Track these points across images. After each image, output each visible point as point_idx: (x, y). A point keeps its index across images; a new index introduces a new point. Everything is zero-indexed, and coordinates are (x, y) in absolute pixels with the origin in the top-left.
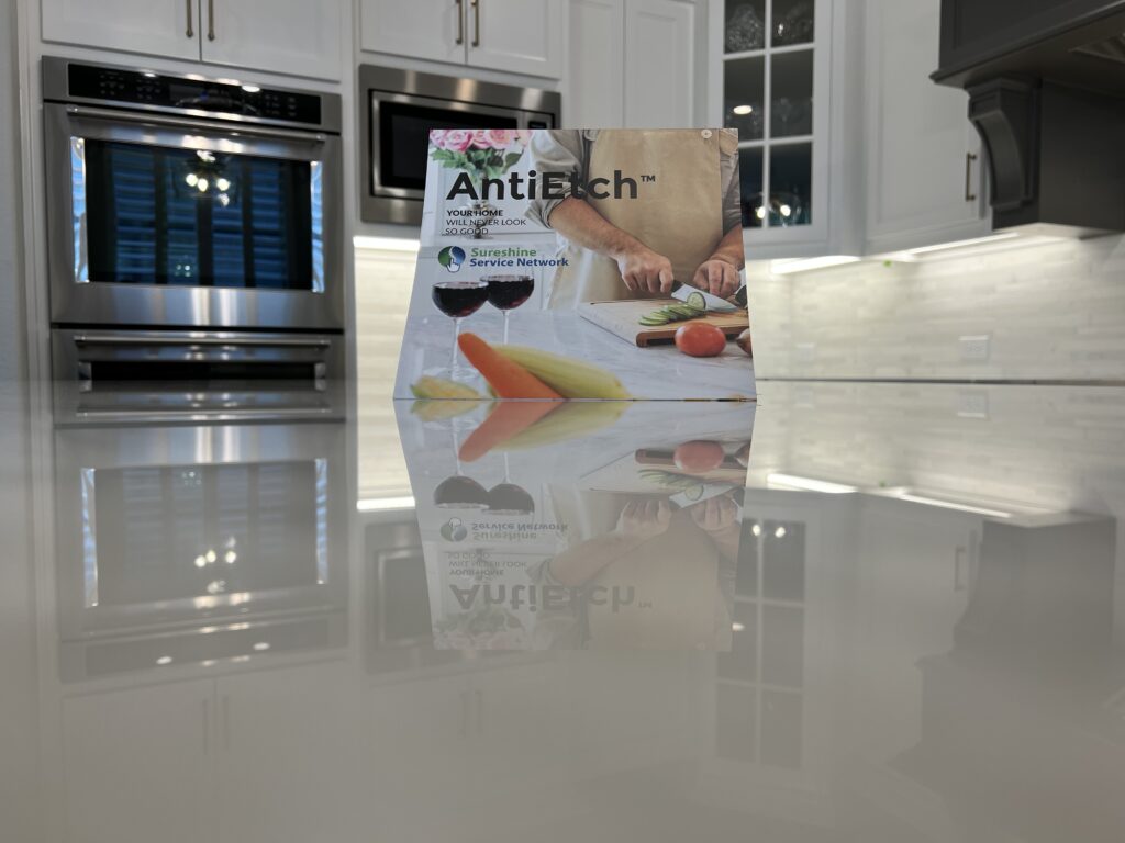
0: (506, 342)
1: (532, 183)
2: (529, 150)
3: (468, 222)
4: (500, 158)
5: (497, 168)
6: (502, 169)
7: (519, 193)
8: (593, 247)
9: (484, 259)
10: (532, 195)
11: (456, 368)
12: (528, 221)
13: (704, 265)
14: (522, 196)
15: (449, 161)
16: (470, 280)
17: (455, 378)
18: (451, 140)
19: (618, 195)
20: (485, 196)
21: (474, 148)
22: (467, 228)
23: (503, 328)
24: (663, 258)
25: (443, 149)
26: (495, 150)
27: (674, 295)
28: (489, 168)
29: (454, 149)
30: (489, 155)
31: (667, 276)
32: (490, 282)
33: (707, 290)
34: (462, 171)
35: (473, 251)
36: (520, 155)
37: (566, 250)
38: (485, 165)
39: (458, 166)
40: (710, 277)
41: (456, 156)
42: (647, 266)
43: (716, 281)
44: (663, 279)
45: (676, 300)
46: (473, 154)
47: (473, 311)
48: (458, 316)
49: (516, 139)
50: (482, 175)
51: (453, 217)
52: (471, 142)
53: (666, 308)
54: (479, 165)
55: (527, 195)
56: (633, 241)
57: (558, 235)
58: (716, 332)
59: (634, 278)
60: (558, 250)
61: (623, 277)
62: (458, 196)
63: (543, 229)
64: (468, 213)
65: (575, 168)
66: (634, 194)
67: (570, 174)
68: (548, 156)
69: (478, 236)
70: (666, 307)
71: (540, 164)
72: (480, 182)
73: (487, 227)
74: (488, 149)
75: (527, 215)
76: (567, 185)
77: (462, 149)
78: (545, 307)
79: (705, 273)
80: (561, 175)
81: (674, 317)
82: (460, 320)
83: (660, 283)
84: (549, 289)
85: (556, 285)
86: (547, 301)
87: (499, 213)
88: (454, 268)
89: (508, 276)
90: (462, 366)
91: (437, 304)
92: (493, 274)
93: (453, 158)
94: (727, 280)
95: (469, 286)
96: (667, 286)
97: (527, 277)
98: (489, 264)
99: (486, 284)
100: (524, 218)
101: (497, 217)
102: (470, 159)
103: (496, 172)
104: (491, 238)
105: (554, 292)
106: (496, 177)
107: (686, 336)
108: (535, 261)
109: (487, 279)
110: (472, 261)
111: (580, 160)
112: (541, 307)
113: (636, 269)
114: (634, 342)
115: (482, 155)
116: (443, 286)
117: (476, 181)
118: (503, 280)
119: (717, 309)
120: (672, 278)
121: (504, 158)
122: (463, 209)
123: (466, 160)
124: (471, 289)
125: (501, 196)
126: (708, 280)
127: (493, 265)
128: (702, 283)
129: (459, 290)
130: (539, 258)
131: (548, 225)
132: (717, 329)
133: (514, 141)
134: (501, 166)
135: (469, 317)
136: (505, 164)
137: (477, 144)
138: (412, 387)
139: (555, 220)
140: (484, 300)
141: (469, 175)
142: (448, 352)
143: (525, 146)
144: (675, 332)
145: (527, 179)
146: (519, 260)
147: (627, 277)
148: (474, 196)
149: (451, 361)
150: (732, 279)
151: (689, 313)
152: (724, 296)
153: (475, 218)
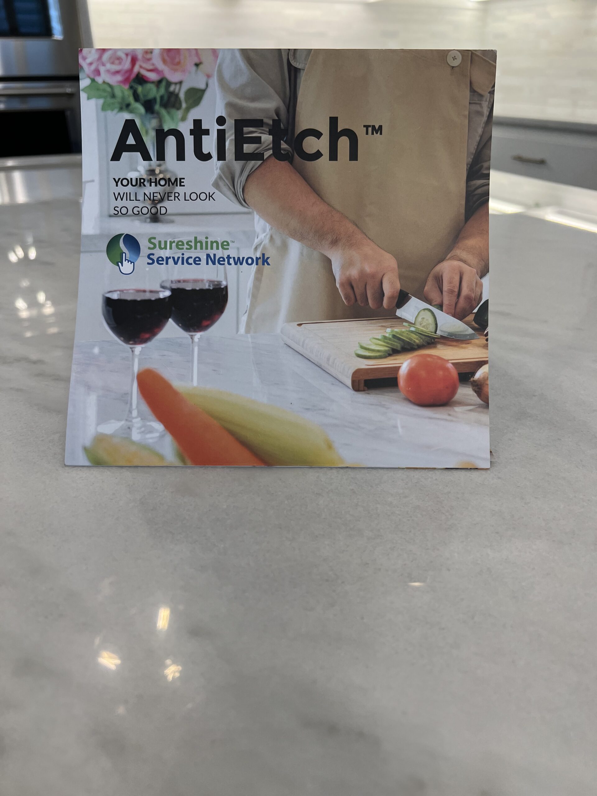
0: (195, 383)
1: (221, 135)
2: (214, 83)
3: (141, 197)
4: (177, 96)
5: (173, 111)
6: (179, 114)
7: (205, 151)
8: (301, 238)
9: (165, 253)
10: (221, 156)
11: (137, 422)
12: (218, 195)
13: (438, 268)
14: (208, 157)
15: (110, 100)
16: (148, 287)
17: (136, 436)
18: (109, 66)
19: (333, 156)
20: (161, 156)
21: (140, 80)
22: (141, 205)
23: (192, 361)
24: (388, 256)
25: (99, 80)
26: (169, 84)
27: (400, 313)
28: (163, 112)
29: (114, 80)
30: (162, 91)
31: (392, 283)
32: (173, 290)
33: (440, 307)
34: (127, 116)
35: (150, 241)
36: (203, 91)
37: (267, 241)
38: (157, 107)
39: (121, 109)
40: (445, 287)
41: (118, 93)
42: (368, 269)
43: (451, 292)
44: (387, 289)
45: (401, 320)
46: (140, 89)
47: (154, 334)
48: (135, 343)
49: (197, 65)
50: (154, 123)
51: (121, 189)
52: (136, 69)
53: (388, 332)
54: (149, 106)
55: (214, 154)
56: (351, 228)
57: (256, 217)
58: (447, 369)
59: (352, 287)
60: (256, 241)
61: (338, 285)
62: (125, 155)
63: (238, 207)
64: (140, 182)
65: (277, 112)
66: (354, 156)
67: (271, 122)
68: (239, 93)
69: (155, 218)
70: (389, 330)
71: (230, 105)
72: (153, 134)
73: (166, 204)
74: (160, 82)
75: (216, 185)
76: (267, 138)
77: (126, 81)
78: (242, 330)
79: (439, 280)
80: (258, 123)
81: (398, 346)
82: (138, 348)
83: (383, 294)
84: (246, 302)
85: (254, 296)
86: (244, 319)
87: (179, 182)
88: (127, 267)
89: (196, 281)
90: (143, 419)
91: (108, 324)
92: (176, 277)
93: (113, 96)
94: (465, 291)
95: (147, 296)
96: (391, 298)
97: (219, 283)
98: (171, 261)
99: (167, 293)
100: (212, 190)
101: (178, 189)
102: (137, 98)
103: (172, 118)
104: (172, 222)
105: (253, 305)
106: (173, 127)
107: (412, 375)
108: (229, 257)
109: (168, 285)
110: (149, 257)
111: (284, 102)
112: (237, 330)
113: (354, 273)
114: (349, 382)
115: (153, 92)
116: (115, 296)
117: (147, 132)
118: (189, 287)
119: (451, 334)
120: (398, 286)
121: (182, 96)
122: (133, 175)
123: (131, 100)
124: (150, 301)
125: (181, 156)
126: (441, 291)
127: (176, 263)
128: (434, 295)
129: (134, 302)
130: (233, 253)
131: (243, 201)
132: (450, 366)
133: (194, 68)
134: (179, 108)
135: (149, 344)
136: (184, 105)
137: (144, 73)
138: (85, 449)
139: (253, 193)
140: (167, 319)
141: (138, 122)
142: (125, 398)
143: (209, 76)
144: (399, 368)
145: (214, 128)
146: (208, 256)
147: (342, 285)
148: (146, 157)
149: (130, 412)
150: (471, 290)
151: (416, 339)
152: (460, 316)
153: (150, 189)
